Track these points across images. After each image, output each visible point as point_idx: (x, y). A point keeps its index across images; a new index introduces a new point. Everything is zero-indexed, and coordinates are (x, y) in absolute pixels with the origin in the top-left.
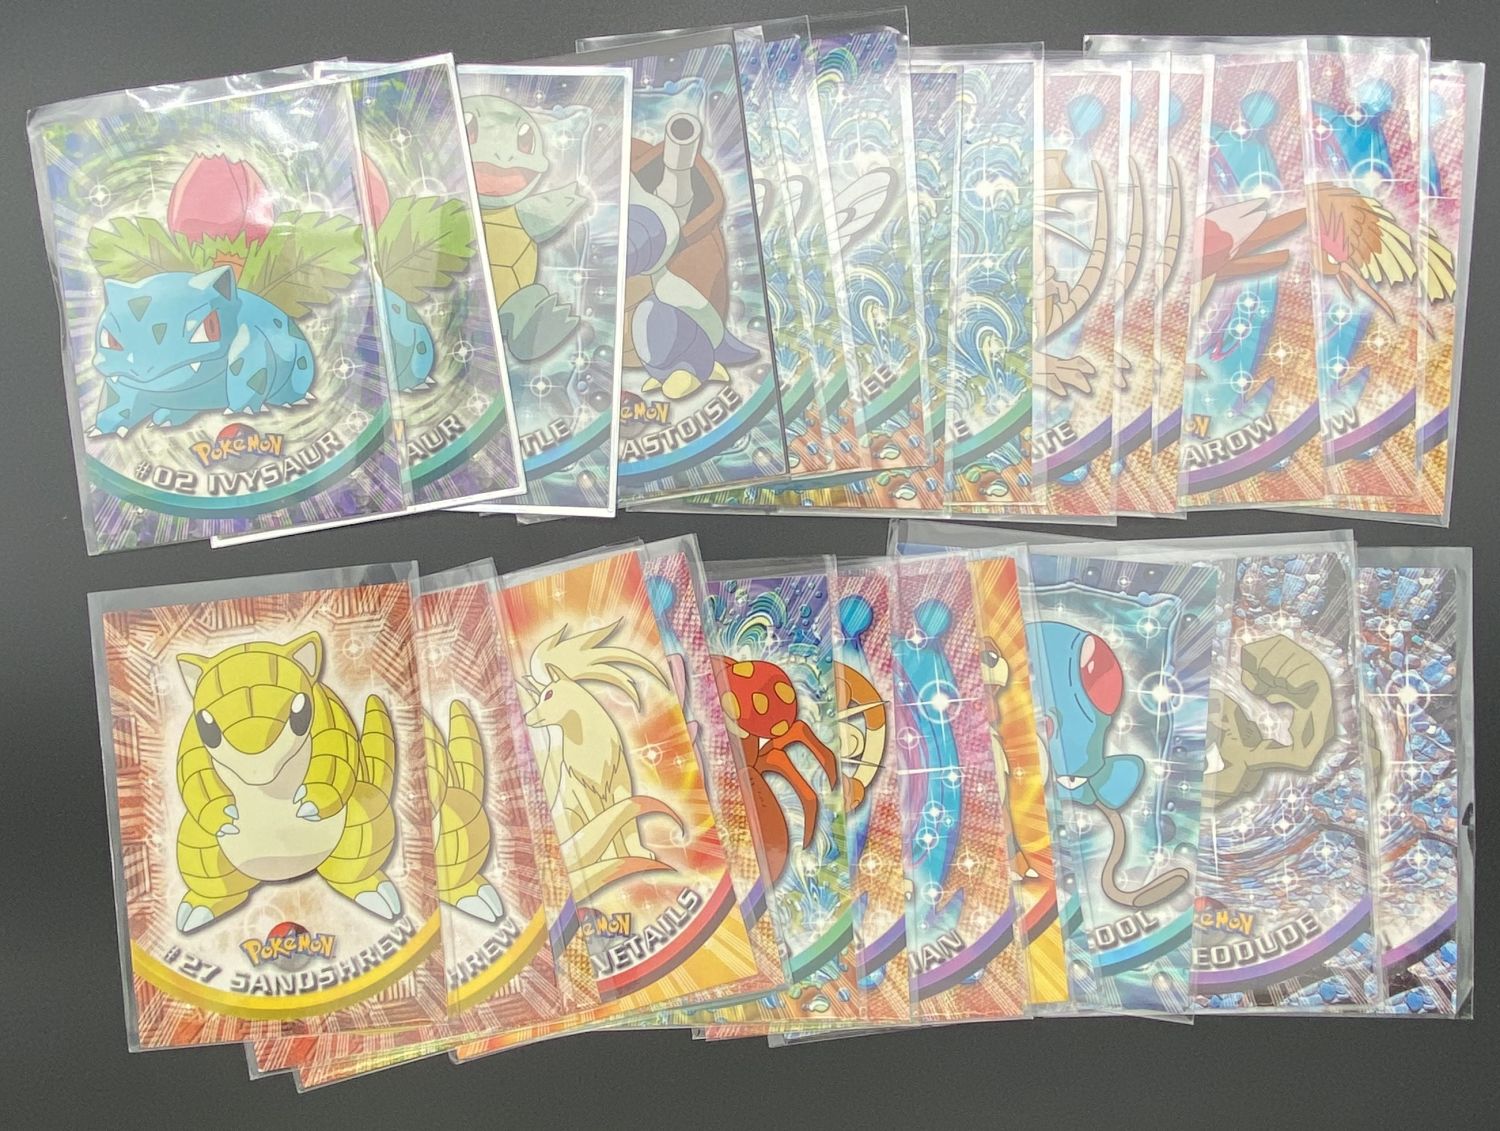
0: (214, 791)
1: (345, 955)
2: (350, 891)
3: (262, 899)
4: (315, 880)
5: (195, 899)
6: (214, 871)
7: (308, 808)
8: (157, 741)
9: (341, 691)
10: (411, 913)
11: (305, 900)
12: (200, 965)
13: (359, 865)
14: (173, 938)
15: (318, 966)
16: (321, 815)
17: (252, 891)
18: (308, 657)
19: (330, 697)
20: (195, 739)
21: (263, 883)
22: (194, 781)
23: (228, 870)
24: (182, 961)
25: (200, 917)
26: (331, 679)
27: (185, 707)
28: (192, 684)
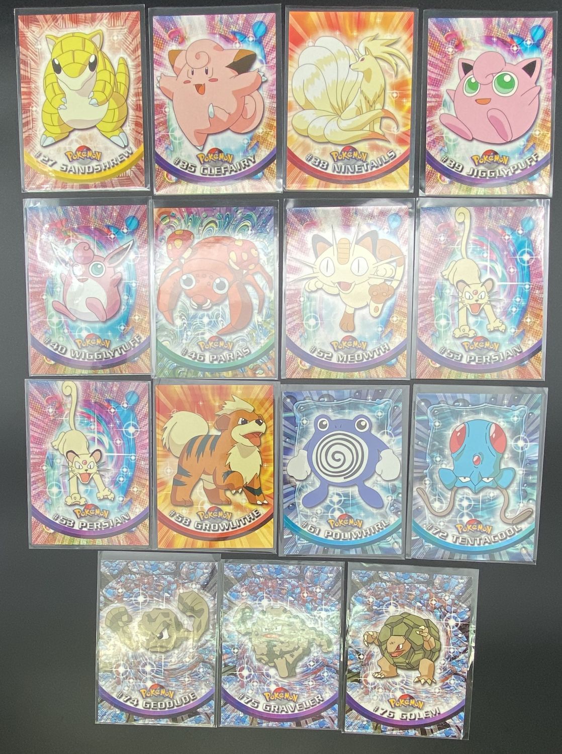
0: (58, 91)
1: (105, 160)
2: (109, 135)
3: (74, 136)
4: (95, 130)
5: (48, 134)
6: (56, 123)
7: (94, 101)
8: (37, 70)
9: (109, 55)
10: (131, 145)
11: (91, 137)
12: (49, 160)
13: (113, 125)
14: (39, 148)
15: (94, 164)
16: (99, 104)
17: (70, 132)
18: (97, 40)
19: (105, 57)
20: (51, 70)
21: (75, 129)
22: (50, 87)
23: (62, 123)
24: (42, 158)
25: (49, 141)
26: (105, 50)
27: (48, 57)
28: (51, 47)
